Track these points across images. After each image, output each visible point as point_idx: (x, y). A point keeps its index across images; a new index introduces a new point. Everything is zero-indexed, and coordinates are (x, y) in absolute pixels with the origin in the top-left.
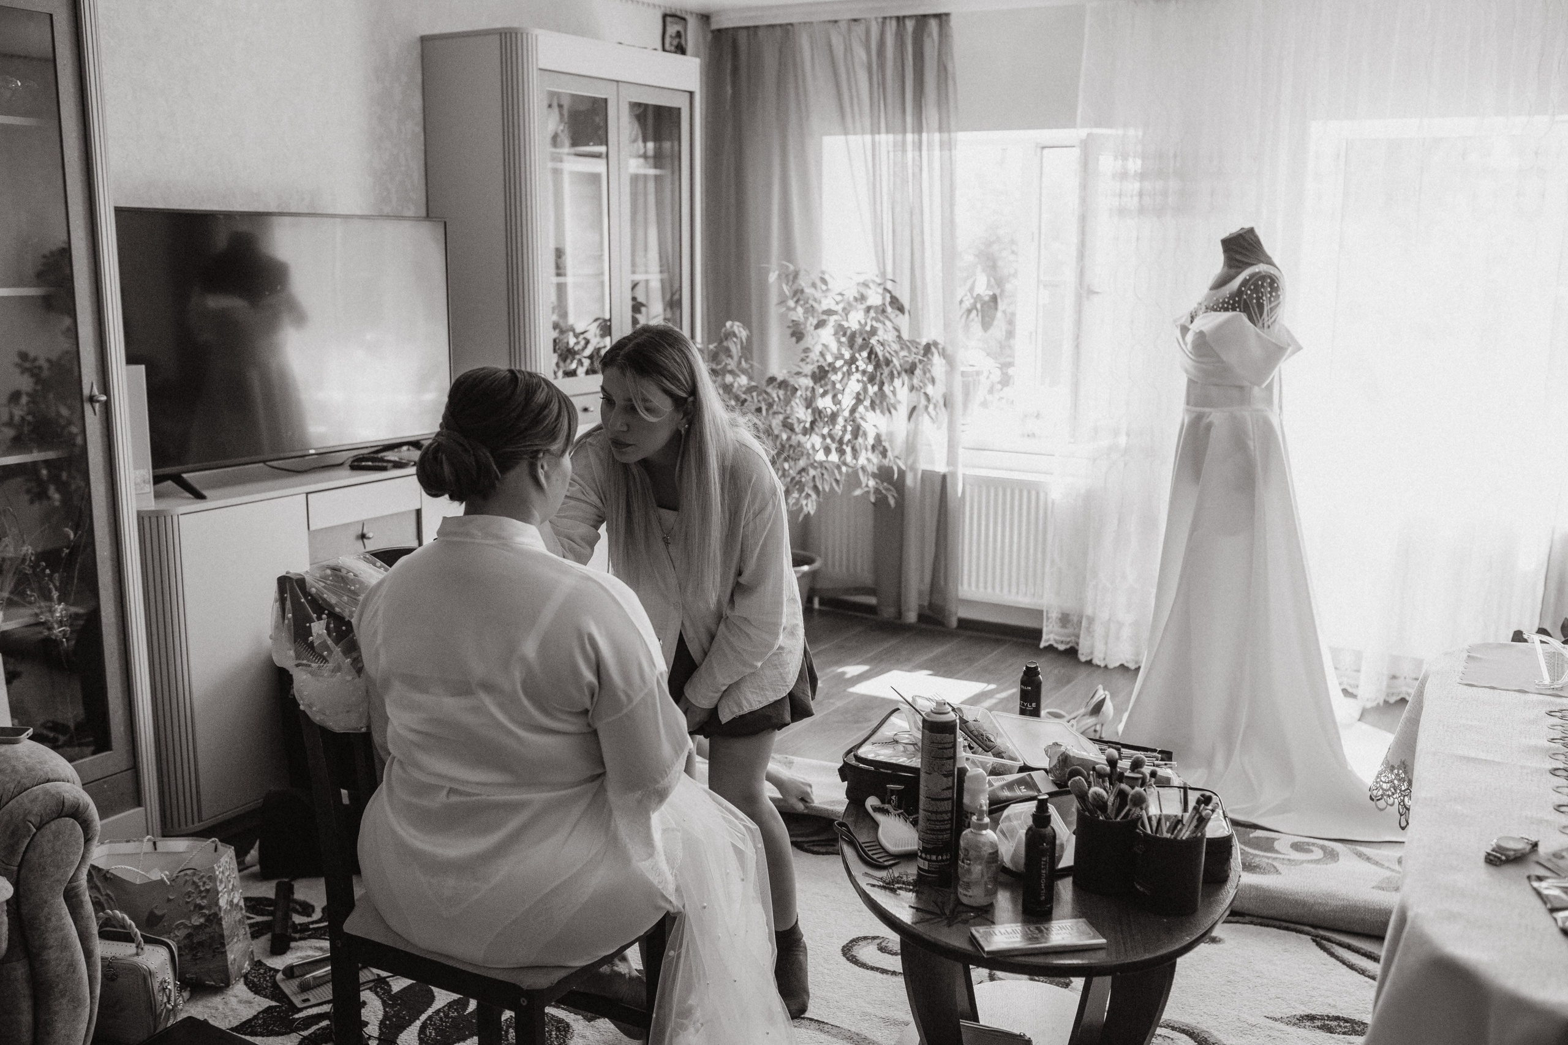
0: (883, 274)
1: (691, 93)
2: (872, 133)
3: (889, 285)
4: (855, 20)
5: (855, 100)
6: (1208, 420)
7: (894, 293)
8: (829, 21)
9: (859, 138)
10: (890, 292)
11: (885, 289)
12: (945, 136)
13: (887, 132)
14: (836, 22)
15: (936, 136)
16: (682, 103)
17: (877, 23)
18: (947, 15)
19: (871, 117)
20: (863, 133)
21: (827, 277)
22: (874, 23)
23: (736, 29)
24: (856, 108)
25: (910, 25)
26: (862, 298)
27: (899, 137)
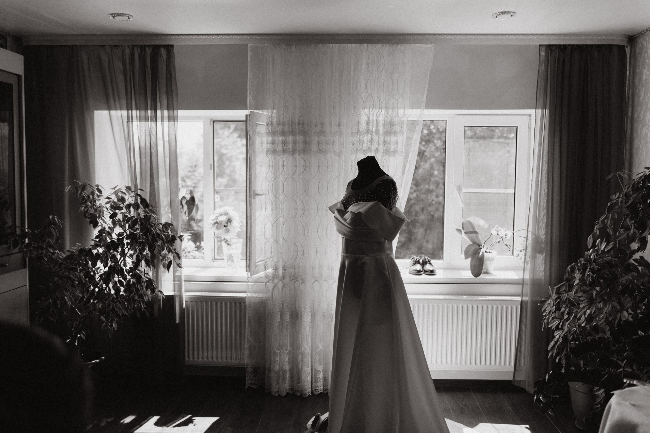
0: (136, 186)
1: (19, 76)
2: (128, 110)
3: (139, 192)
4: (116, 46)
5: (115, 90)
6: (363, 261)
7: (143, 197)
8: (99, 46)
9: (119, 112)
10: (140, 196)
11: (137, 195)
12: (171, 112)
13: (137, 109)
14: (103, 46)
15: (166, 113)
16: (13, 81)
17: (130, 49)
18: (172, 46)
19: (127, 99)
20: (121, 109)
21: (100, 188)
22: (127, 48)
23: (40, 46)
24: (116, 95)
25: (149, 51)
26: (122, 200)
27: (143, 112)
